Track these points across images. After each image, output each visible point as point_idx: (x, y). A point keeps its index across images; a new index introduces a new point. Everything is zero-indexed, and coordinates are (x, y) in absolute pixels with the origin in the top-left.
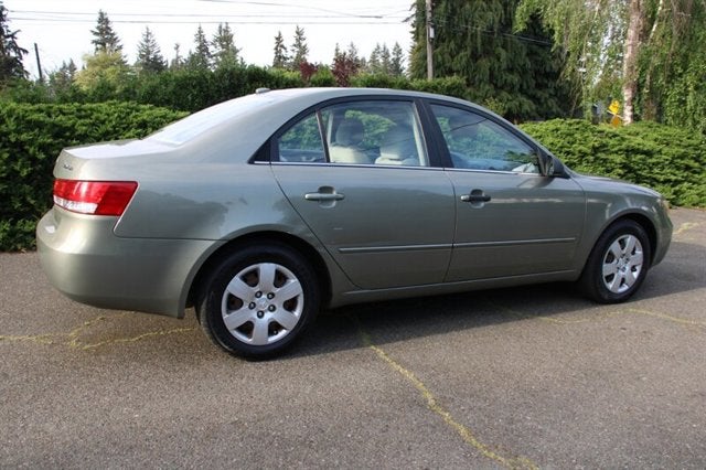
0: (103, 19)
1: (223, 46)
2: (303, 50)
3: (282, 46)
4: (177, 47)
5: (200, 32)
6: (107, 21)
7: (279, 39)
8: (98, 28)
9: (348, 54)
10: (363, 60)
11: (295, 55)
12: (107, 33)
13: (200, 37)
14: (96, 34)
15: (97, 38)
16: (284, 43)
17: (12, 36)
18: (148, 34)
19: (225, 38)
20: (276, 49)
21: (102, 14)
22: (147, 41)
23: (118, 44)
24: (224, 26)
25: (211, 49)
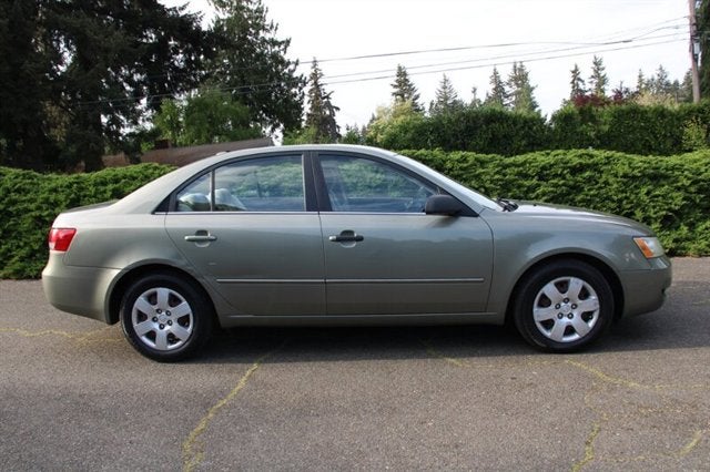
0: (402, 73)
1: (518, 85)
2: (602, 81)
3: (579, 79)
4: (474, 91)
5: (496, 73)
6: (405, 74)
7: (575, 72)
8: (397, 81)
9: (656, 78)
10: (676, 83)
11: (593, 86)
12: (406, 85)
13: (496, 78)
14: (395, 86)
15: (396, 90)
16: (581, 76)
17: (327, 97)
18: (446, 80)
19: (520, 77)
20: (573, 82)
21: (400, 68)
22: (445, 88)
23: (416, 93)
24: (518, 65)
25: (507, 89)
